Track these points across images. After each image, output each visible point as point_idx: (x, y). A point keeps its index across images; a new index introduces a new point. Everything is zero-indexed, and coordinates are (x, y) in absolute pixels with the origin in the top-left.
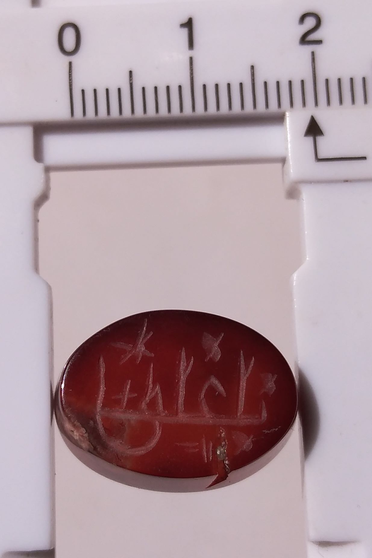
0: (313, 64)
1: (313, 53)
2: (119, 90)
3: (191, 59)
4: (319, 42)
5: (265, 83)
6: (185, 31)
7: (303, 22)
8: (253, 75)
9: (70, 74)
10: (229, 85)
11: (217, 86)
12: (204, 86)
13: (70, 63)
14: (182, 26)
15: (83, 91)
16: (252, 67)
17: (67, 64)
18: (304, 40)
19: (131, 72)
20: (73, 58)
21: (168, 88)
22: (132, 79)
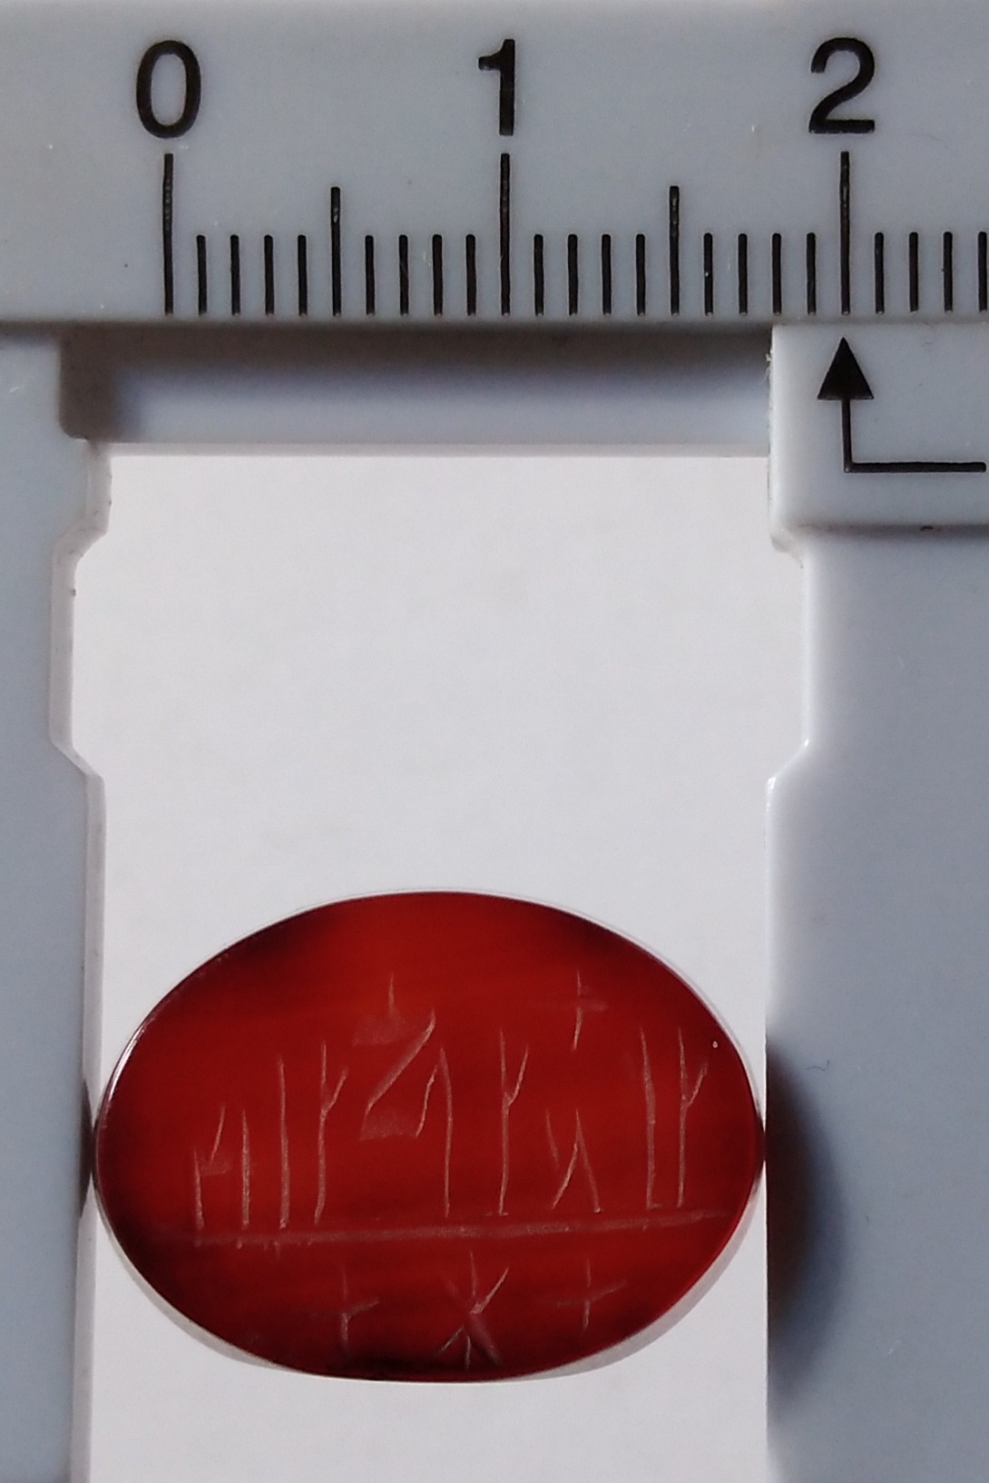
0: (845, 189)
1: (845, 157)
2: (302, 240)
4: (866, 126)
5: (708, 239)
6: (493, 78)
7: (825, 64)
8: (675, 213)
9: (168, 188)
10: (606, 240)
11: (573, 241)
12: (539, 240)
13: (169, 159)
14: (485, 62)
15: (201, 240)
16: (674, 191)
17: (163, 161)
18: (822, 120)
19: (335, 192)
20: (176, 146)
21: (437, 240)
22: (339, 212)
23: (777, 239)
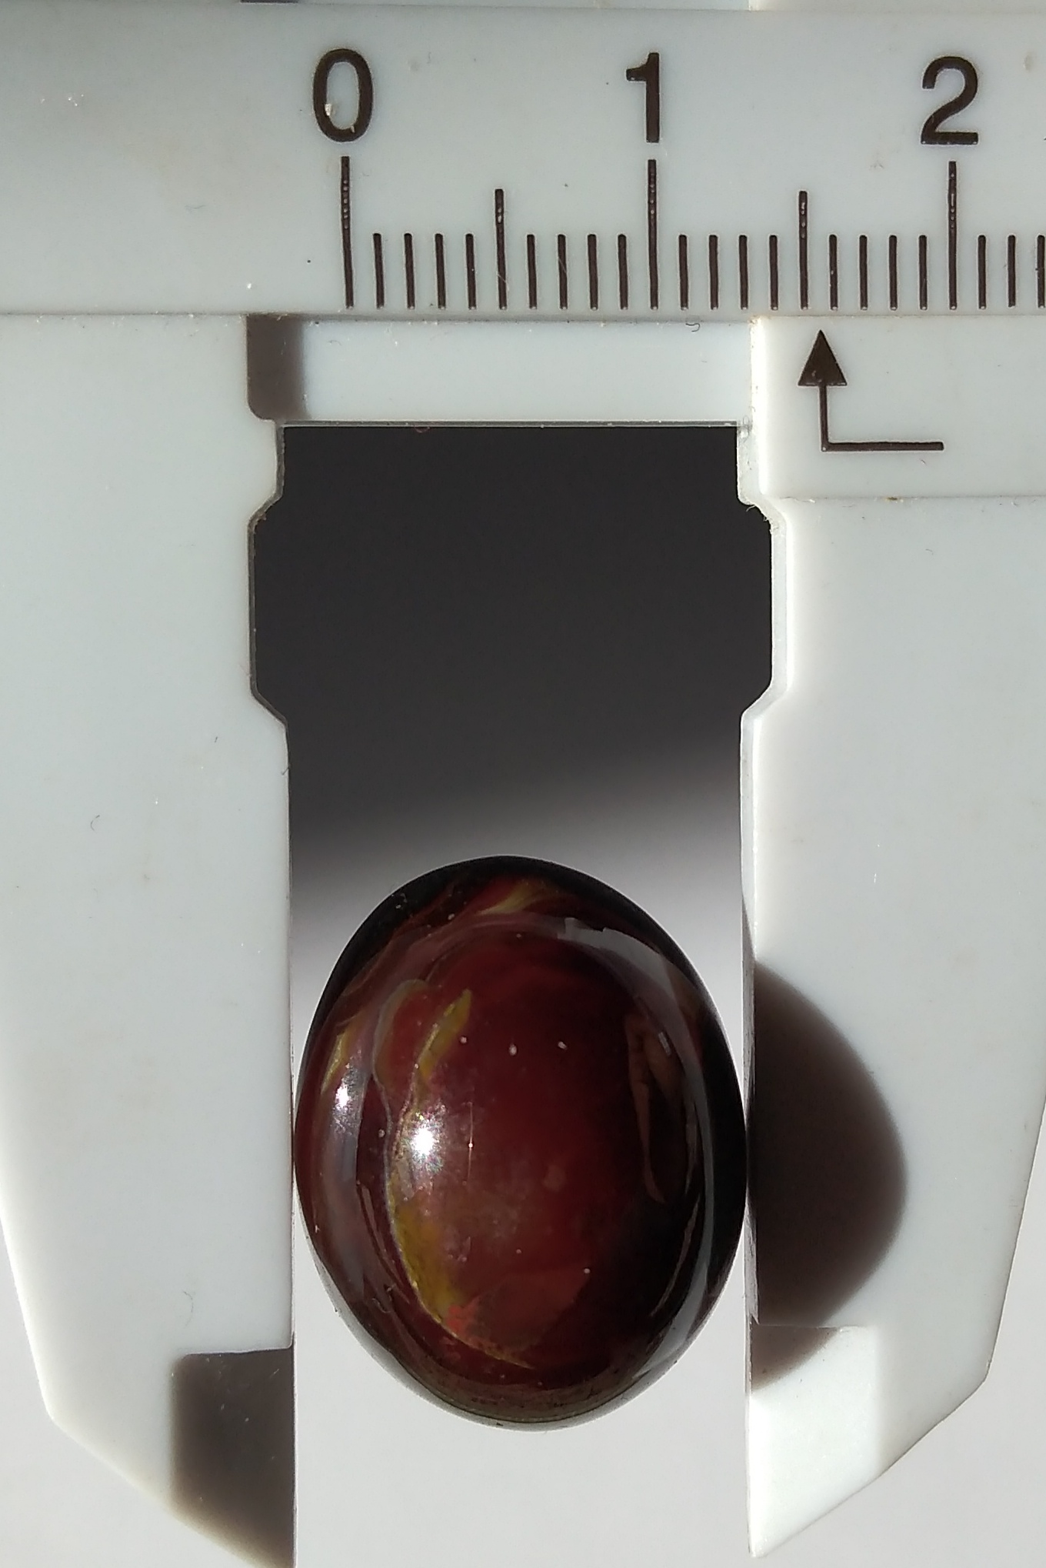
0: (953, 195)
1: (953, 166)
4: (970, 138)
5: (833, 239)
6: (640, 88)
7: (934, 81)
8: (803, 216)
9: (345, 189)
11: (713, 240)
12: (683, 239)
13: (345, 161)
14: (632, 74)
15: (377, 238)
16: (803, 196)
17: (340, 163)
18: (932, 133)
19: (499, 193)
21: (592, 240)
22: (502, 213)
23: (893, 240)
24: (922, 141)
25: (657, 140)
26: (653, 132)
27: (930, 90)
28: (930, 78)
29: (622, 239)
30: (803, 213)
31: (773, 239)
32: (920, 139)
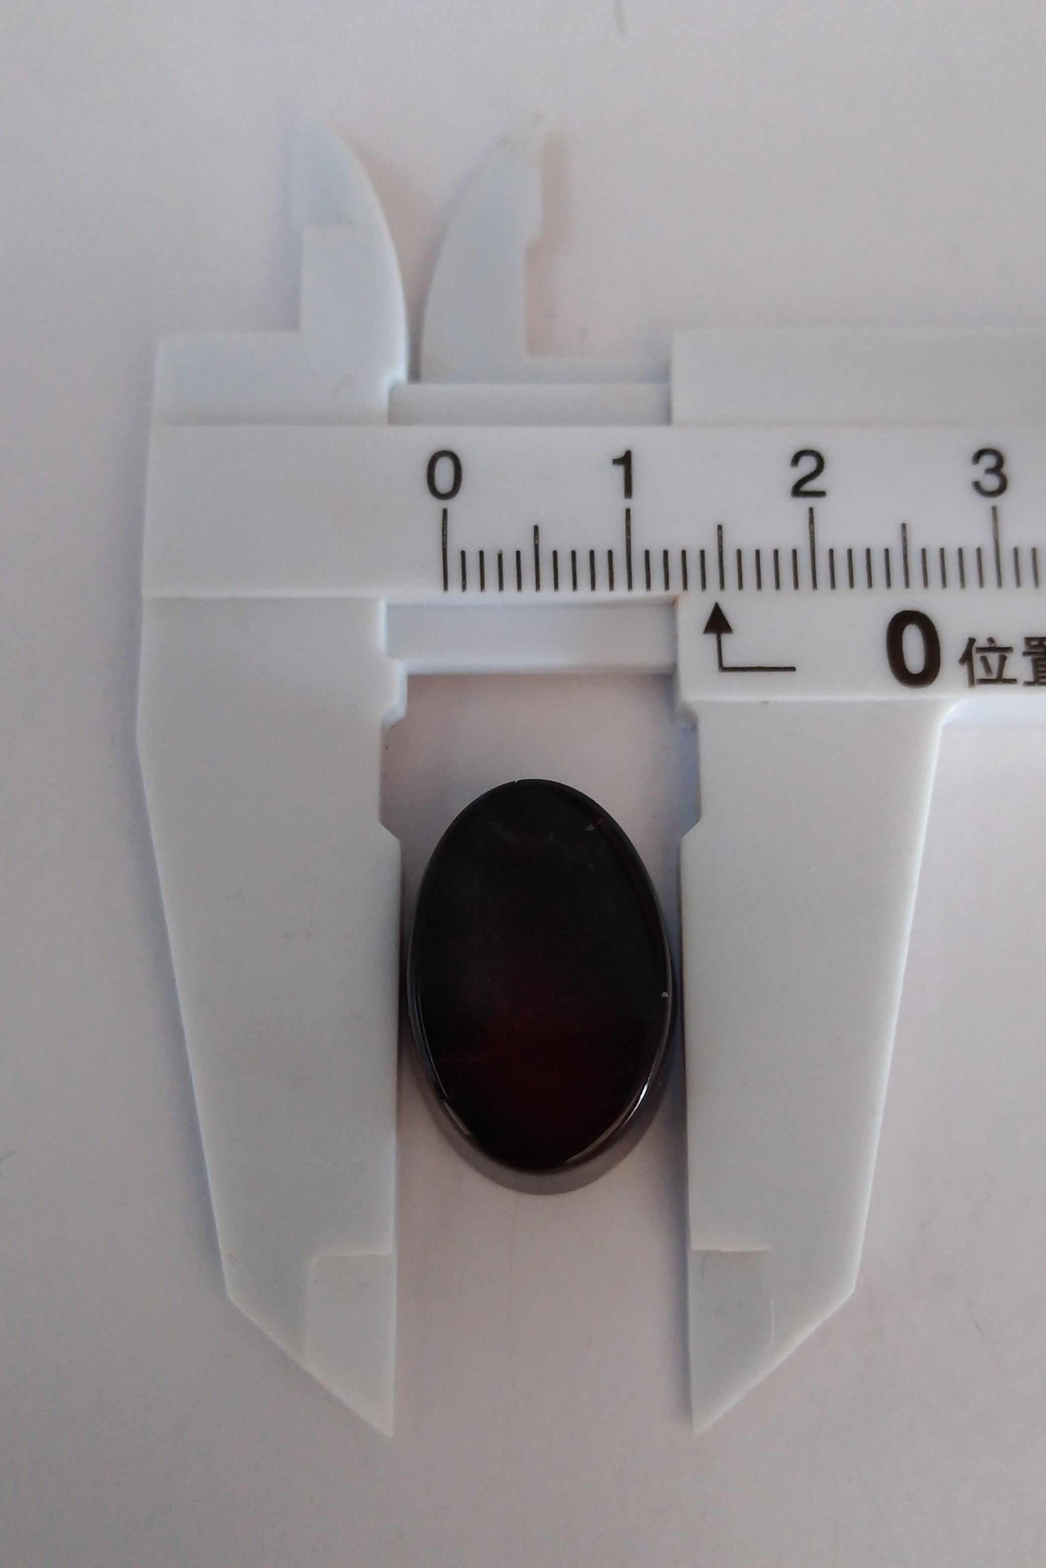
0: (812, 526)
1: (811, 510)
2: (518, 553)
3: (628, 511)
4: (821, 494)
5: (739, 552)
6: (620, 470)
7: (797, 464)
8: (720, 538)
9: (445, 527)
10: (684, 553)
11: (666, 552)
12: (647, 553)
13: (445, 512)
14: (616, 462)
15: (463, 553)
16: (720, 528)
17: (442, 512)
18: (798, 490)
19: (536, 528)
20: (449, 504)
21: (592, 553)
22: (538, 538)
23: (776, 552)
24: (792, 496)
25: (631, 498)
26: (628, 491)
27: (796, 468)
28: (796, 460)
29: (610, 553)
30: (720, 537)
31: (702, 553)
32: (790, 493)
